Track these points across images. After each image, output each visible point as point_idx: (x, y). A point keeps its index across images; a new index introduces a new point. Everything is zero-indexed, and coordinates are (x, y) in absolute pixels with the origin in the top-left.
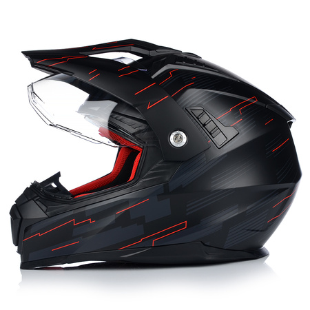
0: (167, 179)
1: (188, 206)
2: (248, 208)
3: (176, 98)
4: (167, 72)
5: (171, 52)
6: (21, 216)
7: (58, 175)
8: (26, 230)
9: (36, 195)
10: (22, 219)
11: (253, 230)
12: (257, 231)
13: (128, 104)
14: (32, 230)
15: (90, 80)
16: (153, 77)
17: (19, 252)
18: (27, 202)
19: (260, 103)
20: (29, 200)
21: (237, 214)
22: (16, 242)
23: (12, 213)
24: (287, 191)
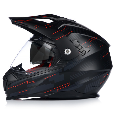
0: (63, 67)
1: (71, 77)
2: (93, 78)
3: (67, 36)
4: (64, 26)
5: (65, 19)
6: (7, 80)
7: (21, 64)
8: (9, 85)
9: (13, 72)
10: (7, 81)
11: (94, 87)
12: (96, 87)
13: (49, 38)
14: (11, 85)
15: (35, 29)
16: (58, 28)
17: (6, 93)
18: (9, 74)
19: (98, 39)
20: (10, 74)
21: (89, 80)
22: (5, 90)
23: (4, 78)
24: (107, 72)
